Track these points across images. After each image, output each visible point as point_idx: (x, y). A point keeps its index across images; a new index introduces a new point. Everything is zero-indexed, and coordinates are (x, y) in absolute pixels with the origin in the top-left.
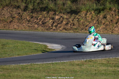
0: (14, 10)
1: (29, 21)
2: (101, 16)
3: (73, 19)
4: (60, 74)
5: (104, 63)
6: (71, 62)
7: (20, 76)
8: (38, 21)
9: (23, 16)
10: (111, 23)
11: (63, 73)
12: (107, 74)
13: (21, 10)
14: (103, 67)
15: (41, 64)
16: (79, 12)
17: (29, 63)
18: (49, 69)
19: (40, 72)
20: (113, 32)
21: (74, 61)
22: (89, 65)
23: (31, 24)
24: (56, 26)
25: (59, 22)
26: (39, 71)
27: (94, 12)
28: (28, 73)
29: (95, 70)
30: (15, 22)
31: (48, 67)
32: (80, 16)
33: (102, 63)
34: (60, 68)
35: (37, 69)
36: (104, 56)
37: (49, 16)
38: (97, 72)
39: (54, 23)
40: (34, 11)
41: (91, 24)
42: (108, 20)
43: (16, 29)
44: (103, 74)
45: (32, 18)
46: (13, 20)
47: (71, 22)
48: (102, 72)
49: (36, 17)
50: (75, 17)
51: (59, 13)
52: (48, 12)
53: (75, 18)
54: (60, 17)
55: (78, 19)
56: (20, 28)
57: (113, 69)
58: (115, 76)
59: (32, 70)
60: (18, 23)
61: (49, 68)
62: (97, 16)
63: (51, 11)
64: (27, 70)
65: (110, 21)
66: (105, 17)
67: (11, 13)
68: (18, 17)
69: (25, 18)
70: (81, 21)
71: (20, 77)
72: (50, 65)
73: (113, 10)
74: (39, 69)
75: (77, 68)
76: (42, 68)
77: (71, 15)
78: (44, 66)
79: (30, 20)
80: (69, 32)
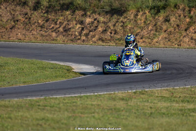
0: (18, 8)
1: (42, 27)
2: (161, 18)
3: (114, 23)
4: (93, 115)
5: (165, 95)
6: (110, 94)
7: (26, 117)
8: (58, 26)
9: (32, 19)
10: (177, 30)
11: (98, 113)
12: (169, 115)
13: (29, 8)
14: (163, 102)
15: (61, 97)
16: (125, 11)
17: (42, 96)
18: (74, 106)
19: (60, 111)
20: (180, 45)
21: (116, 92)
22: (141, 100)
23: (46, 32)
24: (87, 35)
25: (92, 28)
26: (58, 109)
27: (149, 12)
28: (39, 114)
29: (151, 108)
30: (19, 29)
31: (74, 102)
32: (127, 17)
33: (162, 97)
34: (92, 105)
35: (55, 106)
36: (166, 84)
37: (75, 18)
38: (153, 112)
39: (83, 29)
40: (50, 10)
41: (144, 31)
42: (172, 25)
43: (21, 40)
44: (164, 114)
45: (47, 21)
46: (16, 24)
47: (112, 28)
48: (162, 111)
49: (53, 21)
50: (118, 19)
51: (92, 13)
52: (74, 12)
53: (117, 22)
54: (93, 20)
55: (123, 23)
56: (27, 38)
57: (181, 105)
58: (184, 118)
59: (47, 108)
60: (23, 29)
61: (75, 104)
62: (154, 18)
63: (78, 9)
64: (39, 108)
65: (175, 26)
66: (167, 20)
67: (13, 13)
68: (24, 19)
69: (35, 22)
70: (127, 26)
71: (26, 119)
72: (77, 99)
73: (181, 7)
74: (58, 106)
75: (121, 104)
76: (64, 105)
77: (111, 16)
78: (67, 101)
79: (43, 25)
80: (109, 44)
